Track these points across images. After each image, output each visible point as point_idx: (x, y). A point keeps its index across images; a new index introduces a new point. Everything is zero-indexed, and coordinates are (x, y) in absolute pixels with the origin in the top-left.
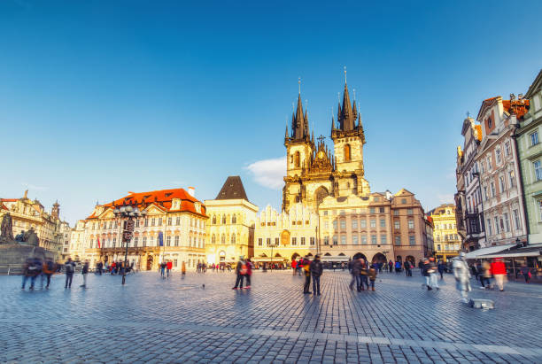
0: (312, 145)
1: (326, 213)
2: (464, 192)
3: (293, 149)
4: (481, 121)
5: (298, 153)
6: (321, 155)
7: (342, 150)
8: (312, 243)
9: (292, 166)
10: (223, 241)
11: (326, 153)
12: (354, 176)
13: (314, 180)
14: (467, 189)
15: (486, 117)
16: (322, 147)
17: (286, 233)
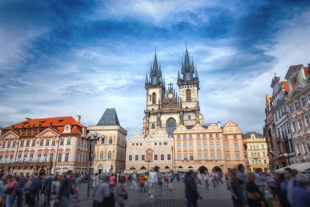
0: (164, 89)
1: (179, 137)
2: (274, 124)
3: (151, 91)
4: (288, 79)
5: (154, 94)
6: (171, 96)
7: (185, 93)
8: (169, 158)
9: (150, 103)
10: (102, 157)
11: (174, 95)
12: (194, 111)
13: (166, 113)
14: (276, 123)
15: (292, 77)
16: (171, 91)
17: (150, 151)
